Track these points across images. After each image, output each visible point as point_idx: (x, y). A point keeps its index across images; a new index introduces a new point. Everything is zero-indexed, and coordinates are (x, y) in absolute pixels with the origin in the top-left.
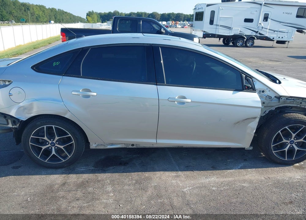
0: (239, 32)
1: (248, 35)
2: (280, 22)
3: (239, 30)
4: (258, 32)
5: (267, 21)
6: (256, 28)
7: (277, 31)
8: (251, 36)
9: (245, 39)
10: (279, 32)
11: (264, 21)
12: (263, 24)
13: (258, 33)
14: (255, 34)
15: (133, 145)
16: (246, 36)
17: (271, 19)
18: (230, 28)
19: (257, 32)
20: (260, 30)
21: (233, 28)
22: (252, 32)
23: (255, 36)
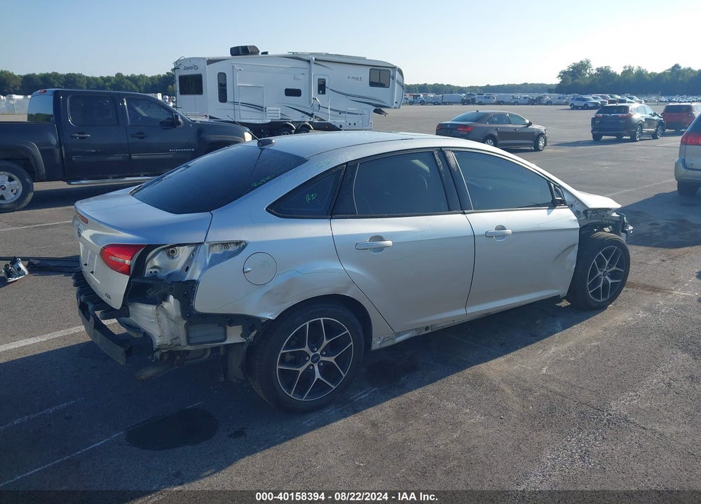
0: (279, 115)
1: (297, 122)
2: (347, 95)
3: (280, 112)
4: (313, 114)
5: (324, 93)
6: (307, 108)
7: (344, 112)
8: (303, 124)
9: (293, 129)
10: (348, 113)
11: (319, 93)
12: (319, 99)
13: (314, 116)
14: (308, 120)
15: (427, 328)
16: (293, 122)
17: (331, 90)
18: (261, 108)
19: (311, 115)
20: (316, 111)
21: (268, 108)
22: (303, 115)
23: (309, 122)
